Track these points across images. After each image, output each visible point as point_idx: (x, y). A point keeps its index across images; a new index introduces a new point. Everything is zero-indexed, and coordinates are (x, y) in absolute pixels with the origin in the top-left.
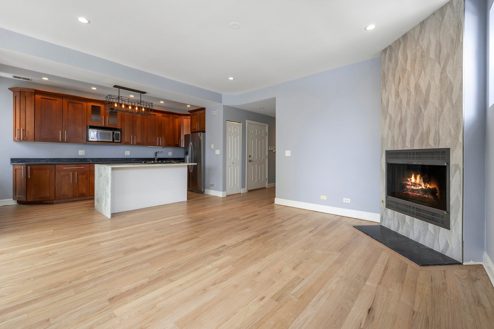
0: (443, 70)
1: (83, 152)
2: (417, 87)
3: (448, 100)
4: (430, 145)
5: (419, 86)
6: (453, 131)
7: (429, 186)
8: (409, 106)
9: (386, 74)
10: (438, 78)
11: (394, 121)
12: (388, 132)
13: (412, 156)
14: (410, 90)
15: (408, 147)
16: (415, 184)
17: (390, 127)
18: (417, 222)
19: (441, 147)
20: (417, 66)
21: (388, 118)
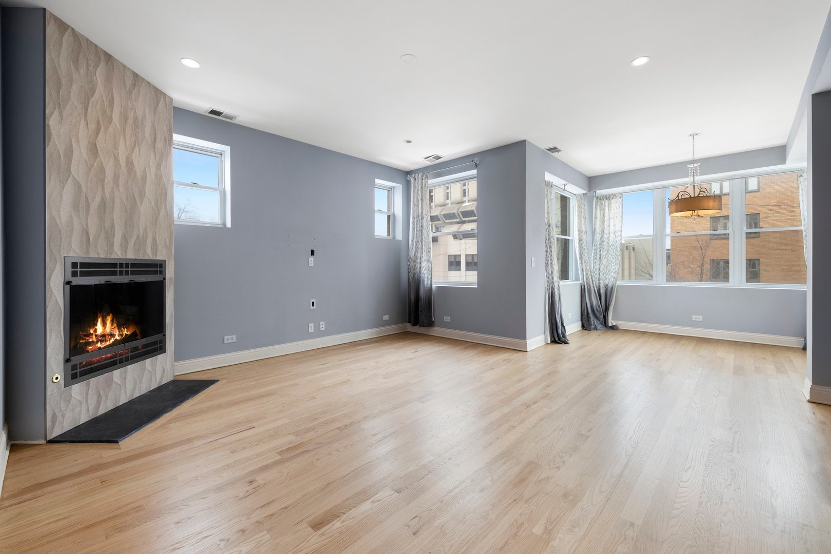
0: (159, 164)
2: (130, 164)
4: (148, 254)
5: (132, 164)
7: (126, 333)
8: (118, 186)
9: (63, 82)
10: (153, 170)
11: (86, 198)
12: (71, 217)
13: (124, 269)
14: (119, 161)
15: (117, 254)
16: (104, 336)
17: (75, 206)
18: (132, 369)
19: (159, 257)
20: (129, 132)
21: (69, 185)
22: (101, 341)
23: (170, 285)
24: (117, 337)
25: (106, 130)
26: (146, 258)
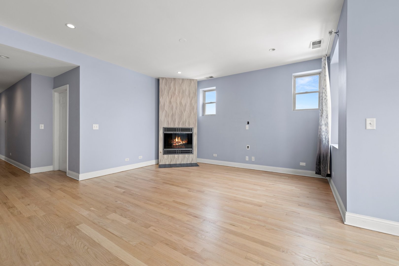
0: (191, 101)
2: (181, 103)
3: (193, 112)
5: (182, 103)
6: (194, 122)
7: (184, 142)
8: (177, 109)
9: (163, 90)
10: (189, 103)
11: (168, 114)
12: (165, 119)
13: (178, 130)
14: (177, 103)
15: (176, 126)
16: (178, 142)
17: (166, 116)
18: (181, 156)
19: (191, 127)
20: (180, 95)
21: (164, 112)
22: (177, 143)
23: (195, 135)
24: (181, 143)
25: (174, 97)
26: (186, 127)
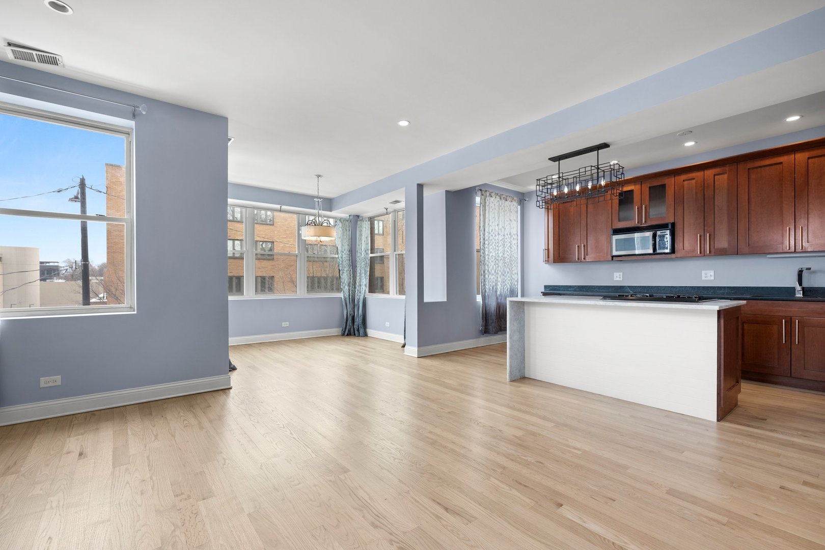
1: (620, 275)
